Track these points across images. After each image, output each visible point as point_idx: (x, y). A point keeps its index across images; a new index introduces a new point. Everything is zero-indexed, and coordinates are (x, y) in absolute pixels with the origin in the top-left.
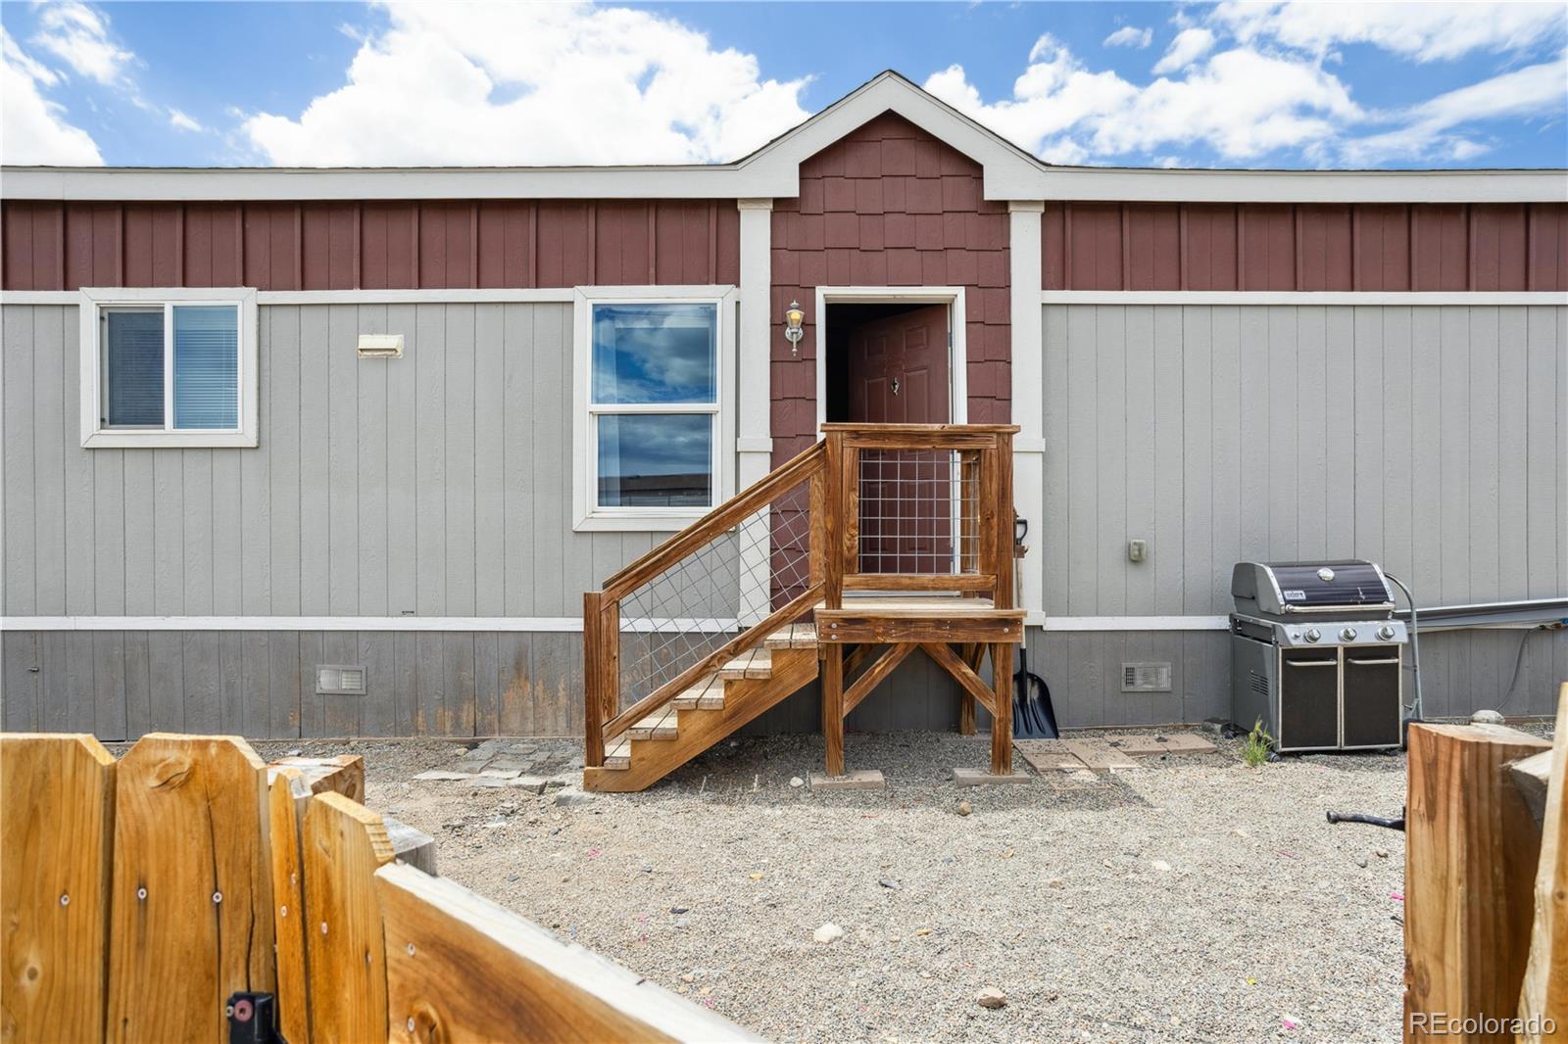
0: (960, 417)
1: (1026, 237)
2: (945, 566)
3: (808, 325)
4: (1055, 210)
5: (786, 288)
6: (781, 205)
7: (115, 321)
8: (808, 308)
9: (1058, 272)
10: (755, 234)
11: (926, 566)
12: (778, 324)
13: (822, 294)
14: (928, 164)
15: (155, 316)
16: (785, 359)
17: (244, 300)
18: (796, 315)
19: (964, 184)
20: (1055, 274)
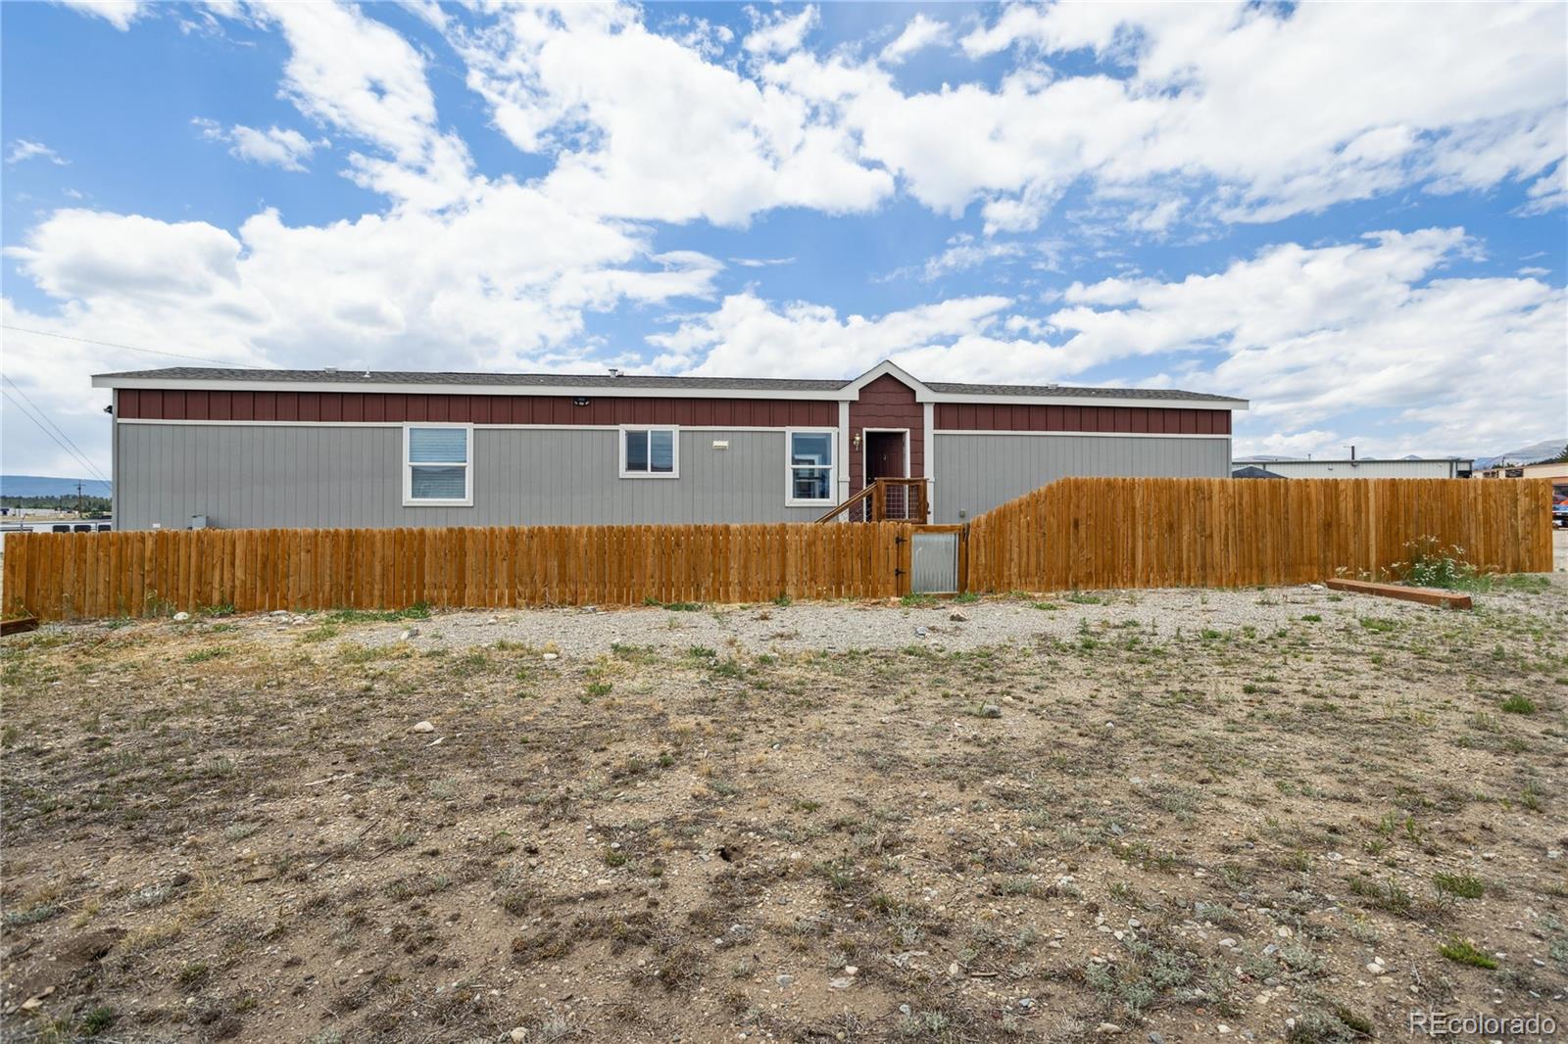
0: (908, 476)
1: (929, 414)
2: (904, 516)
3: (861, 441)
4: (938, 406)
5: (854, 429)
6: (852, 403)
7: (630, 435)
8: (861, 436)
9: (939, 424)
10: (844, 412)
11: (899, 517)
12: (852, 440)
13: (865, 430)
14: (898, 389)
15: (645, 433)
16: (854, 450)
17: (675, 429)
18: (858, 438)
19: (910, 395)
20: (938, 425)
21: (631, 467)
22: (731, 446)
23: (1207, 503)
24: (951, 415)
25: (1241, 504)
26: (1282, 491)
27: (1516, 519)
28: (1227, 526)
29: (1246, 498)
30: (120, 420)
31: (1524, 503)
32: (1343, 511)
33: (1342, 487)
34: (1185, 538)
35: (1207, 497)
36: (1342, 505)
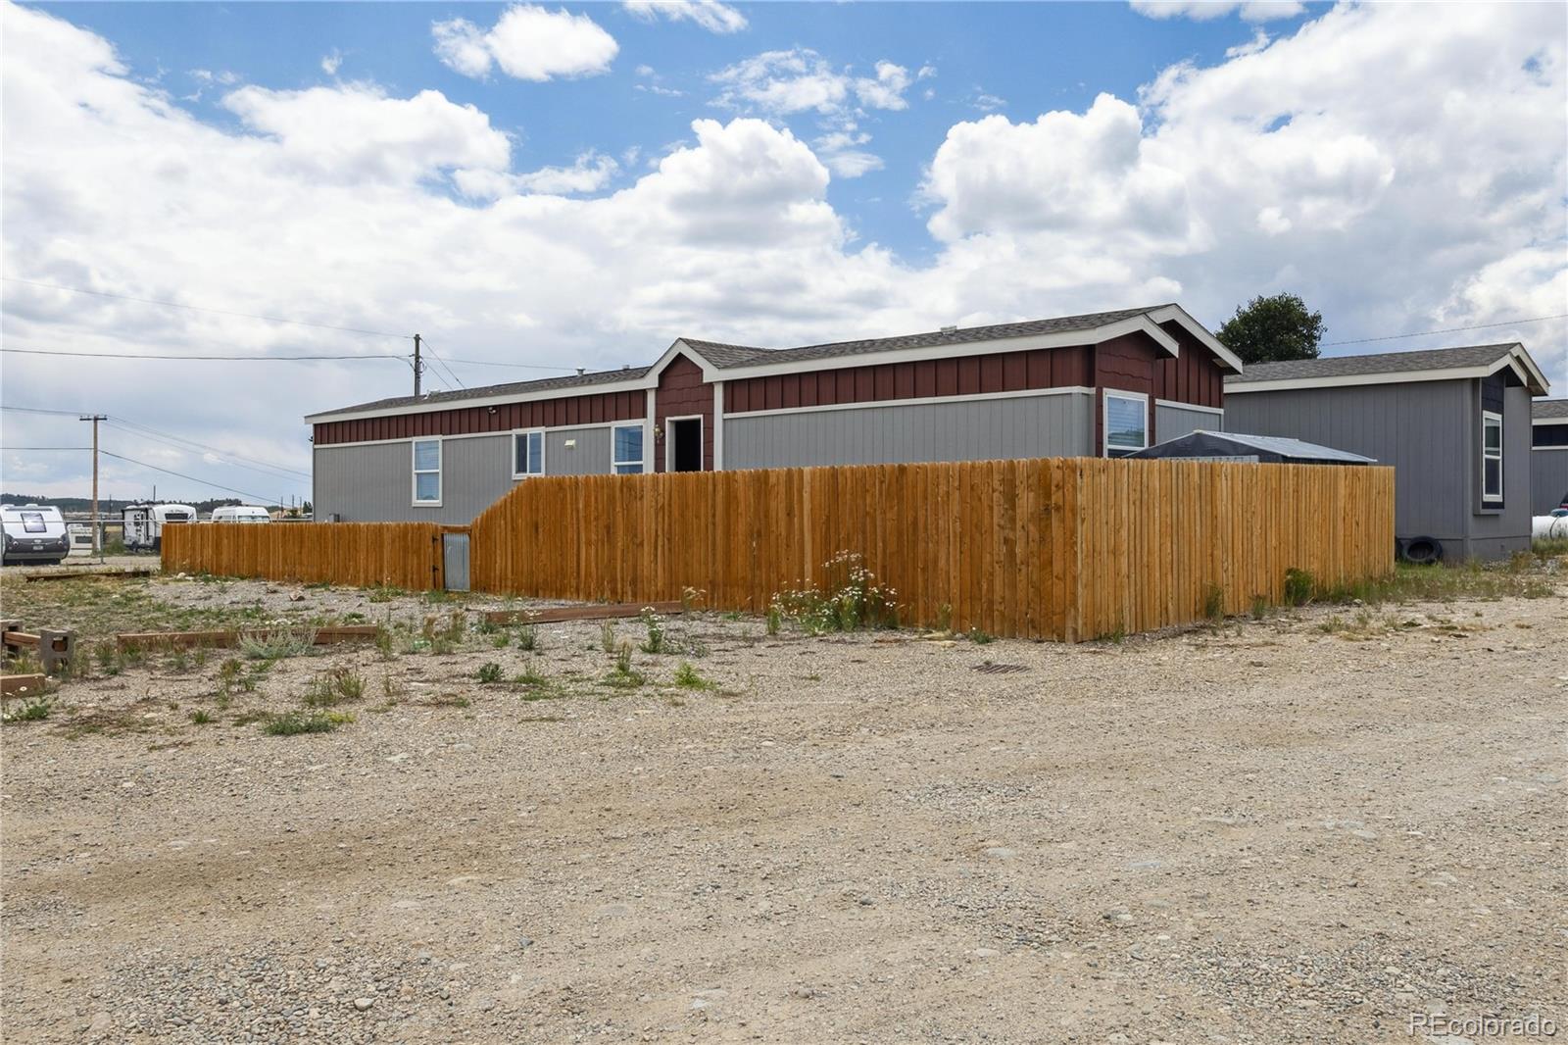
1: (718, 396)
3: (663, 432)
5: (659, 421)
6: (655, 392)
7: (519, 439)
8: (662, 427)
9: (731, 406)
10: (651, 399)
13: (670, 419)
15: (527, 436)
17: (542, 431)
18: (658, 430)
19: (699, 375)
20: (729, 407)
21: (518, 471)
22: (577, 444)
23: (639, 503)
24: (740, 394)
25: (670, 505)
26: (710, 487)
27: (1013, 529)
28: (657, 531)
29: (675, 495)
30: (317, 446)
31: (1027, 502)
32: (774, 514)
33: (773, 480)
34: (620, 544)
35: (639, 496)
36: (773, 504)
